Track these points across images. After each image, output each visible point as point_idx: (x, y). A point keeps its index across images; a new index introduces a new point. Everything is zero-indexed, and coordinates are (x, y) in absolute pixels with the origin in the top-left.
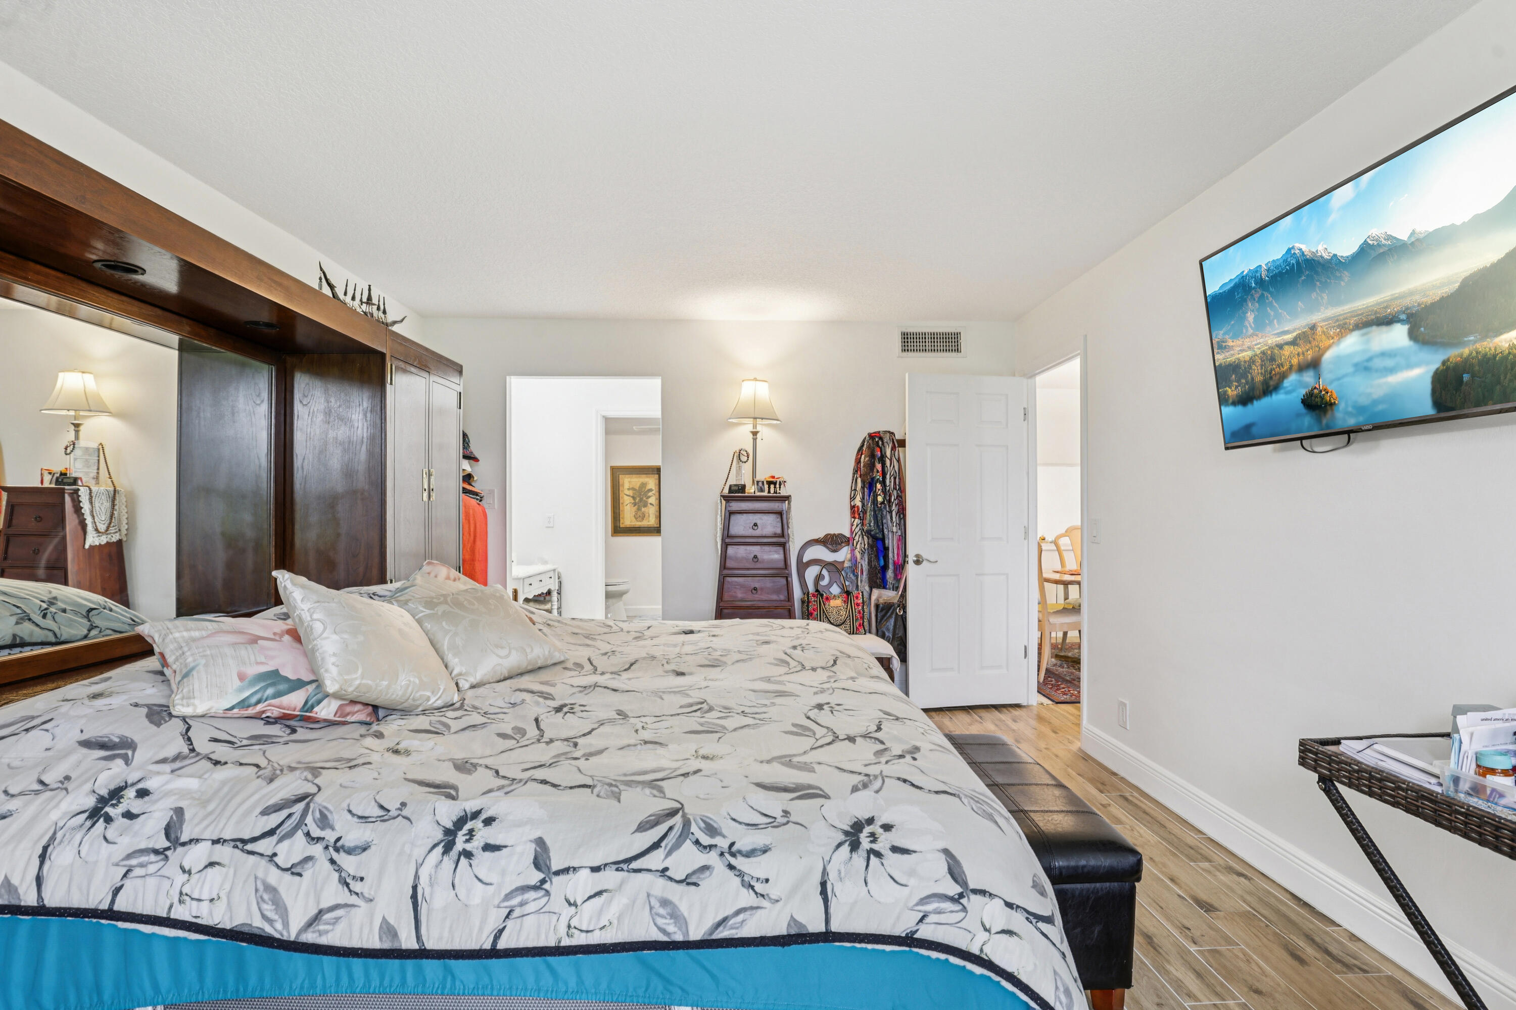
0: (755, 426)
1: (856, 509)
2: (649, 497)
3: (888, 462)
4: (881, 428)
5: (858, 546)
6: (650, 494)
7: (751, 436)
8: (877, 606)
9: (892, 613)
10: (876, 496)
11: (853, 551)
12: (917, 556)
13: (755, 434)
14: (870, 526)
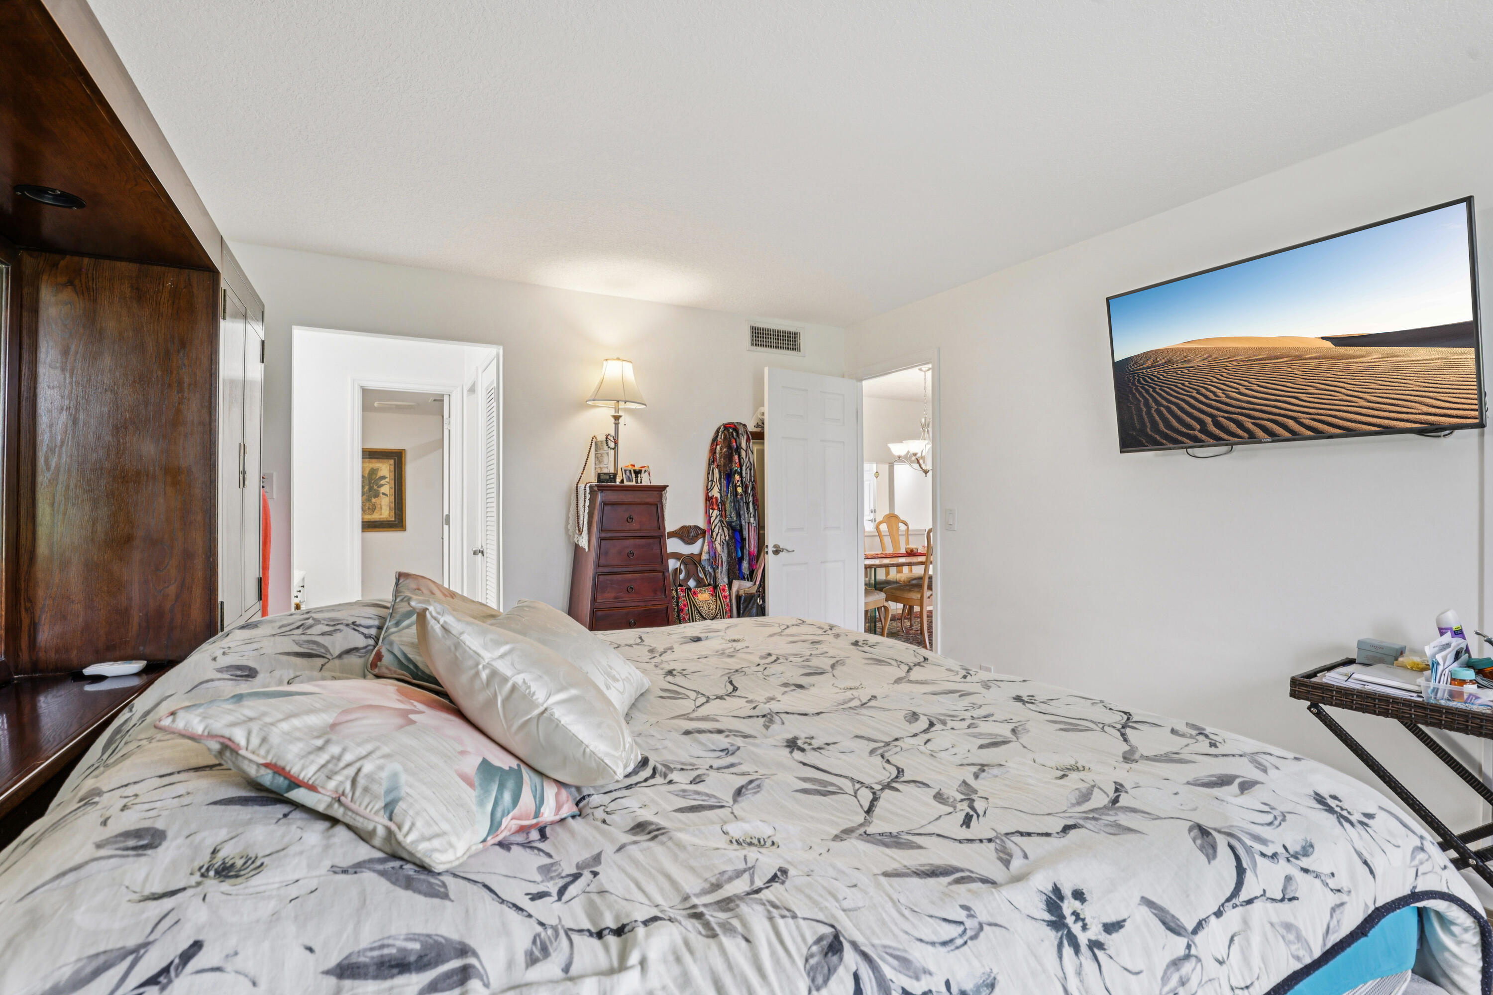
0: (617, 410)
1: (714, 500)
2: (382, 485)
3: (743, 454)
4: (735, 420)
5: (718, 538)
6: (383, 482)
7: (613, 420)
8: (738, 598)
9: (753, 604)
10: (736, 487)
11: (712, 543)
12: (775, 546)
13: (617, 418)
14: (731, 517)
